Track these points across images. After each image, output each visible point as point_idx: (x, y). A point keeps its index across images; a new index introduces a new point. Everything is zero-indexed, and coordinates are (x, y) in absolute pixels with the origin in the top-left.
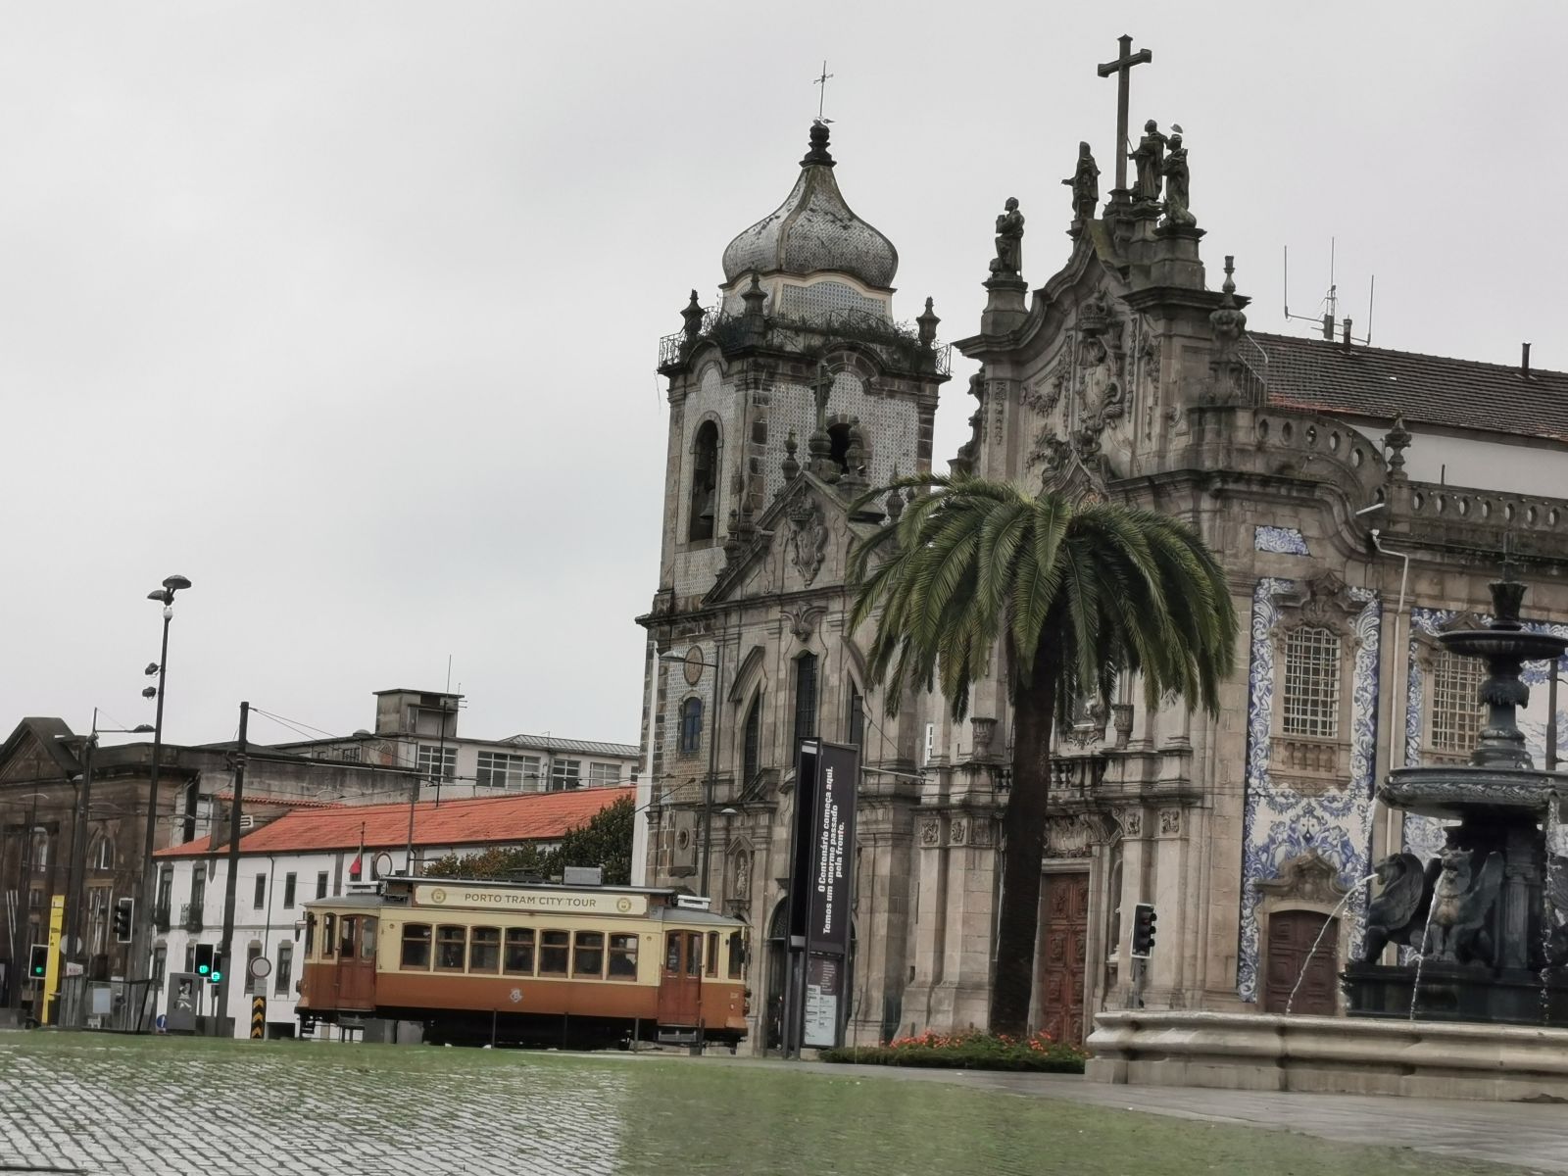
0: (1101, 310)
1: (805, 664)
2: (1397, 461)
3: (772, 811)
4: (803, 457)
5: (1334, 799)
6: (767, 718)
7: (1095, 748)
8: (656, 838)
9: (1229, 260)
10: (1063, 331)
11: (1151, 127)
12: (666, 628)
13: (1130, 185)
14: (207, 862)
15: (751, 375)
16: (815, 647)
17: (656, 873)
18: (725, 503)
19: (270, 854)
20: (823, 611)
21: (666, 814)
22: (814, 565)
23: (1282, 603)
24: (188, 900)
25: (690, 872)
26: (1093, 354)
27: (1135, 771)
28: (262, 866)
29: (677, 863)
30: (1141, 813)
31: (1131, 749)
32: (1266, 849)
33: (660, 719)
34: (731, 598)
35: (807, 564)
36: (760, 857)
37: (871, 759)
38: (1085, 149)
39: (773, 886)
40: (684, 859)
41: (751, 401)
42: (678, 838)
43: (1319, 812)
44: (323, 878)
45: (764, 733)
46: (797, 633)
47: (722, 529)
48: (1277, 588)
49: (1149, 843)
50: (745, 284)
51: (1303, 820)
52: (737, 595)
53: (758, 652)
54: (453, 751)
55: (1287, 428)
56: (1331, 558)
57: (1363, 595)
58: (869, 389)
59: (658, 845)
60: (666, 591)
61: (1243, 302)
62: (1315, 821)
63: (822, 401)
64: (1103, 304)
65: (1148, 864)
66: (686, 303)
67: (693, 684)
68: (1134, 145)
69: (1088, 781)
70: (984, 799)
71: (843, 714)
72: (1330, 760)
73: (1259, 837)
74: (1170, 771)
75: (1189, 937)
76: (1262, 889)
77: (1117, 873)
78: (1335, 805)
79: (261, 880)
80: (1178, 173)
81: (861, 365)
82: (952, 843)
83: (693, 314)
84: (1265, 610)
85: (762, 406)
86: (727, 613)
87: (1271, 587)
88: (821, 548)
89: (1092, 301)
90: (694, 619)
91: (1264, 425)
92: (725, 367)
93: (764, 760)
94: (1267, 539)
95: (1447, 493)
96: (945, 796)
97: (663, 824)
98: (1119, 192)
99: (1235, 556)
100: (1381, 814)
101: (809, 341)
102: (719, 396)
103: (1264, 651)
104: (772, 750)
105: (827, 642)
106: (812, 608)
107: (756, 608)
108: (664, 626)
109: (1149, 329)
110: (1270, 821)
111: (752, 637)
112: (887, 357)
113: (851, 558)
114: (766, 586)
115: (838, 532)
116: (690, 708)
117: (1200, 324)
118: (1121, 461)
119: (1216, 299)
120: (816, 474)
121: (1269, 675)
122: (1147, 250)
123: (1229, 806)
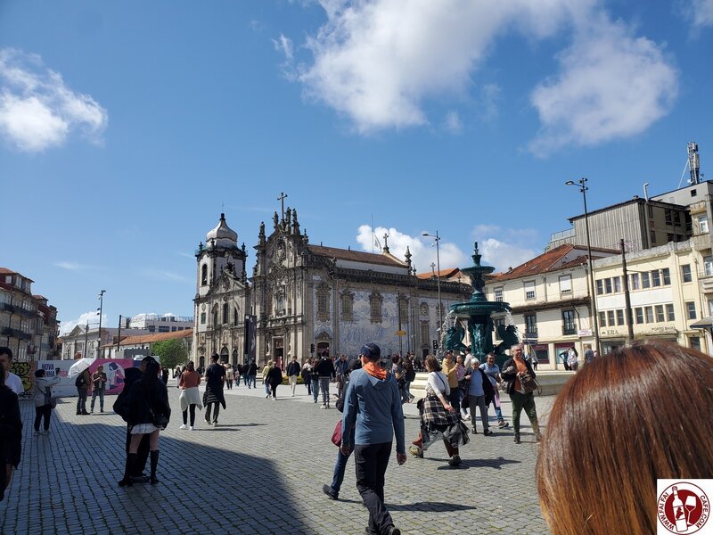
1: (226, 307)
2: (335, 263)
4: (224, 270)
5: (327, 322)
6: (219, 315)
7: (284, 316)
10: (273, 244)
13: (285, 218)
15: (213, 256)
16: (228, 302)
17: (198, 344)
18: (209, 279)
20: (229, 296)
21: (200, 333)
23: (317, 289)
25: (205, 344)
26: (279, 248)
27: (292, 320)
30: (294, 327)
32: (316, 332)
33: (198, 317)
34: (211, 295)
35: (226, 288)
36: (218, 340)
37: (239, 321)
38: (276, 213)
40: (203, 341)
41: (213, 260)
42: (202, 338)
43: (325, 325)
45: (218, 318)
46: (224, 300)
47: (208, 283)
48: (317, 286)
49: (296, 332)
50: (211, 240)
51: (323, 326)
53: (217, 303)
56: (325, 281)
57: (331, 287)
58: (234, 258)
59: (198, 339)
60: (198, 295)
61: (308, 238)
63: (226, 260)
65: (296, 336)
67: (204, 310)
68: (285, 211)
69: (283, 322)
71: (234, 314)
72: (326, 316)
73: (315, 330)
74: (299, 319)
76: (316, 338)
77: (289, 338)
80: (295, 215)
81: (233, 254)
82: (257, 335)
83: (201, 246)
84: (315, 290)
85: (215, 261)
86: (210, 298)
87: (315, 286)
88: (228, 285)
89: (278, 238)
90: (204, 299)
91: (313, 257)
92: (208, 255)
93: (218, 323)
94: (315, 278)
95: (343, 269)
97: (199, 335)
98: (283, 220)
99: (310, 280)
100: (335, 325)
101: (222, 250)
102: (207, 260)
103: (315, 297)
104: (220, 321)
105: (230, 301)
106: (227, 296)
107: (216, 296)
108: (198, 300)
109: (290, 243)
110: (318, 327)
111: (215, 301)
112: (237, 252)
113: (235, 286)
114: (218, 292)
115: (232, 282)
116: (203, 314)
117: (300, 241)
118: (286, 265)
119: (303, 236)
120: (226, 271)
121: (315, 301)
122: (290, 228)
123: (310, 325)
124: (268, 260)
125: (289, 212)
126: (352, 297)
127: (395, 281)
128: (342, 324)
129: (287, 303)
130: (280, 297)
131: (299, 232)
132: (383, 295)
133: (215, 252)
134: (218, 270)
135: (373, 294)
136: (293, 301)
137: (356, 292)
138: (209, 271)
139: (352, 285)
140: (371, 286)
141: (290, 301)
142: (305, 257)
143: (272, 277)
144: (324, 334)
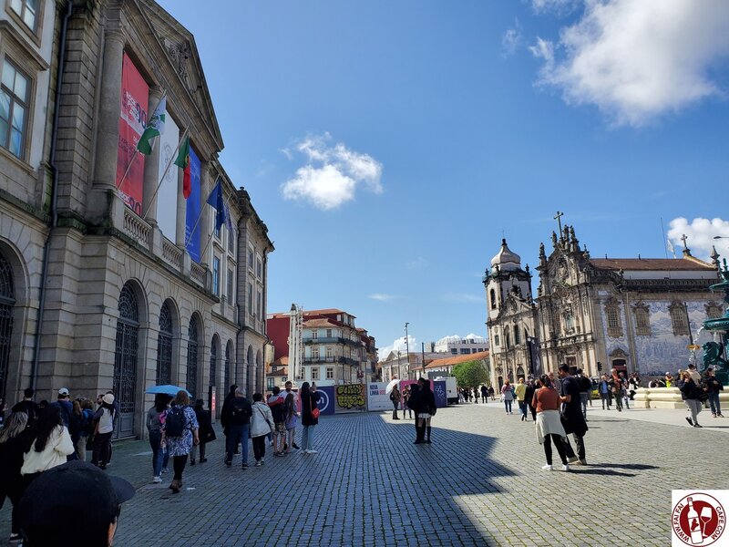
0: (561, 258)
1: (516, 328)
2: (622, 276)
4: (510, 292)
5: (621, 338)
6: (510, 337)
7: (574, 335)
8: (494, 359)
10: (555, 263)
11: (566, 226)
13: (563, 236)
15: (499, 281)
16: (517, 324)
17: (495, 365)
18: (497, 302)
20: (518, 317)
21: (495, 354)
23: (605, 303)
25: (501, 365)
26: (561, 266)
27: (582, 338)
30: (585, 345)
31: (580, 334)
32: (610, 349)
33: (492, 339)
34: (501, 318)
35: (514, 310)
38: (554, 232)
40: (499, 362)
41: (499, 284)
43: (618, 341)
45: (510, 339)
46: (514, 322)
47: (497, 306)
49: (587, 349)
50: (495, 266)
51: (616, 343)
53: (507, 326)
55: (601, 273)
56: (613, 295)
57: (620, 301)
58: (519, 280)
59: (495, 361)
60: (489, 318)
61: (588, 252)
62: (618, 343)
63: (512, 283)
65: (588, 354)
66: (485, 271)
67: (497, 332)
68: (563, 229)
69: (573, 341)
70: (554, 346)
71: (524, 335)
72: (619, 331)
73: (608, 347)
74: (589, 337)
76: (610, 355)
77: (582, 357)
80: (573, 232)
81: (517, 276)
83: (487, 272)
84: (602, 306)
85: (501, 285)
86: (501, 320)
87: (603, 302)
88: (516, 307)
89: (559, 257)
90: (495, 322)
91: (597, 273)
92: (494, 280)
93: (511, 344)
94: (601, 293)
95: (632, 281)
96: (545, 346)
97: (495, 356)
98: (562, 238)
100: (630, 340)
101: (507, 274)
102: (493, 285)
103: (604, 313)
104: (513, 342)
105: (520, 323)
106: (516, 318)
107: (506, 319)
108: (490, 323)
109: (572, 260)
110: (610, 344)
111: (506, 323)
112: (522, 274)
113: (523, 307)
114: (507, 315)
115: (519, 304)
116: (496, 336)
117: (581, 257)
118: (570, 283)
119: (583, 252)
120: (513, 294)
121: (605, 317)
122: (569, 246)
123: (602, 341)
124: (551, 280)
125: (566, 230)
126: (647, 309)
127: (700, 287)
128: (638, 340)
129: (575, 321)
130: (567, 315)
131: (578, 248)
132: (686, 304)
133: (500, 277)
134: (505, 293)
135: (674, 304)
136: (580, 318)
137: (651, 304)
138: (497, 295)
139: (645, 296)
140: (669, 296)
141: (577, 319)
142: (588, 273)
143: (557, 296)
144: (618, 351)
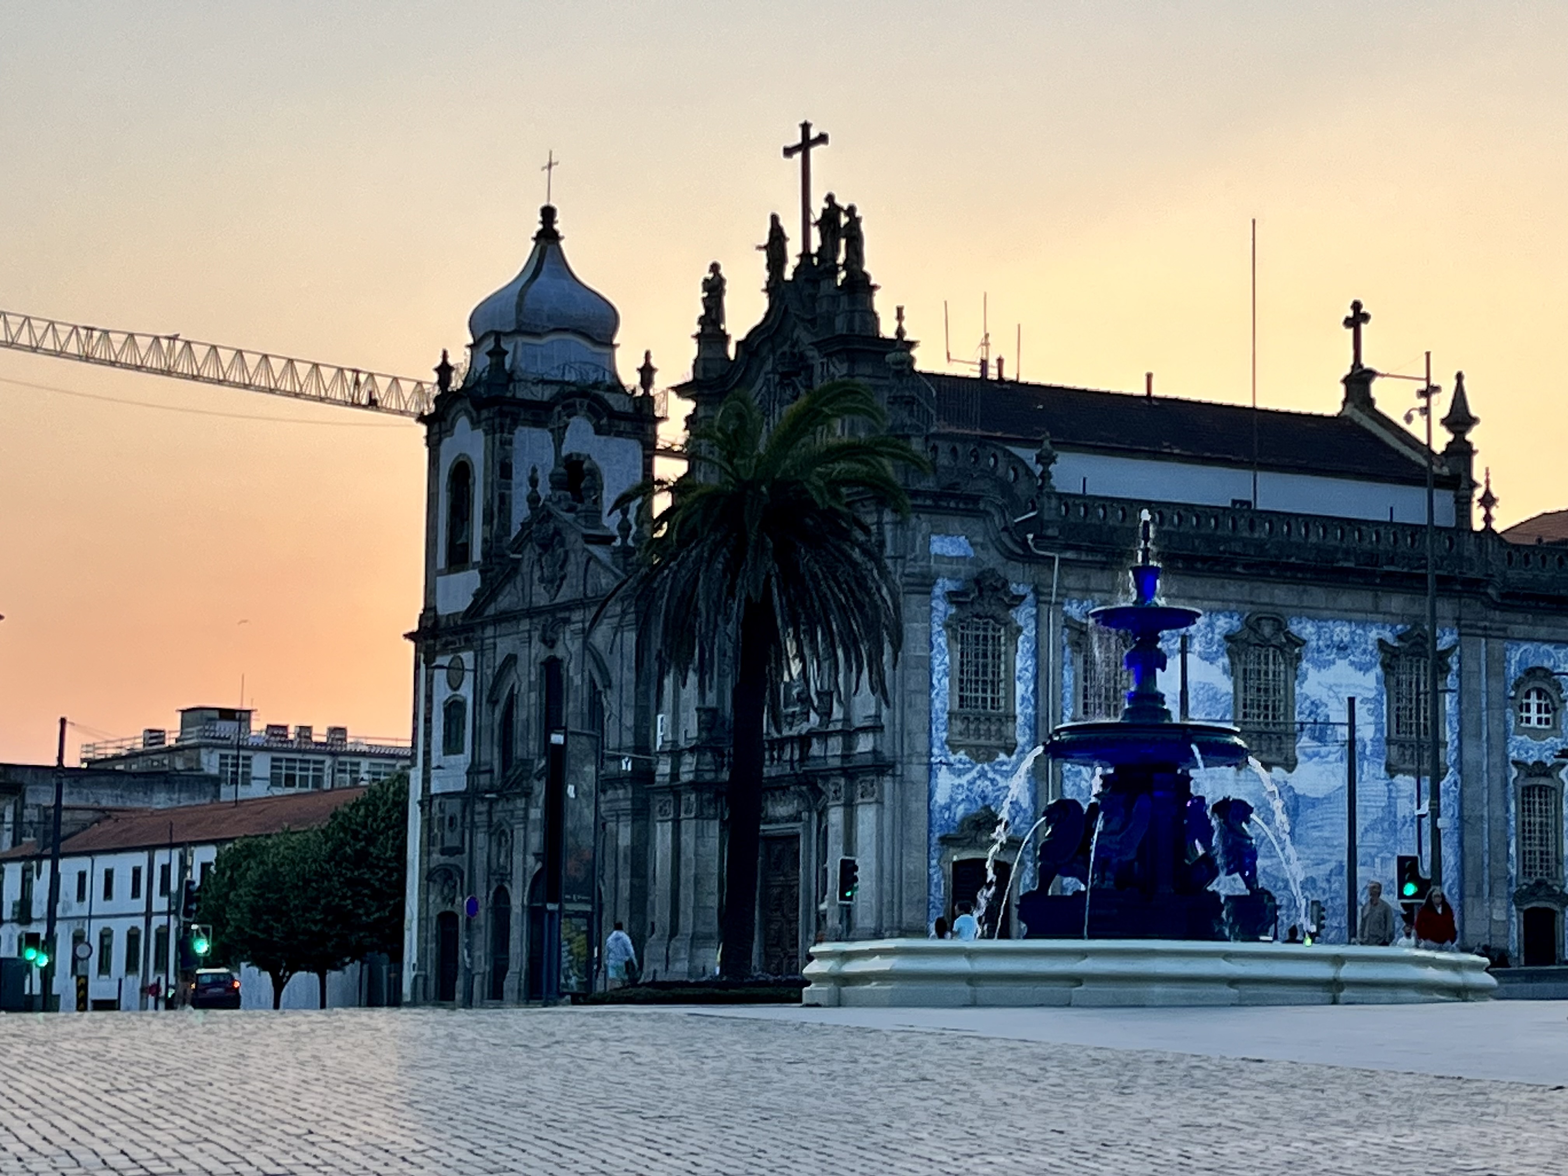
0: (793, 354)
2: (1046, 475)
3: (527, 794)
4: (544, 489)
5: (1002, 763)
6: (521, 715)
7: (801, 729)
8: (427, 824)
9: (900, 310)
10: (762, 374)
11: (830, 198)
12: (431, 642)
13: (814, 249)
14: (34, 863)
15: (497, 421)
16: (560, 652)
17: (429, 854)
18: (478, 532)
19: (89, 853)
20: (567, 621)
21: (436, 802)
22: (558, 582)
23: (952, 597)
24: (18, 897)
25: (459, 851)
26: (789, 392)
27: (836, 745)
28: (83, 863)
29: (447, 844)
30: (842, 782)
31: (831, 728)
32: (948, 807)
33: (428, 720)
34: (486, 614)
35: (552, 581)
36: (519, 834)
37: (611, 746)
38: (774, 219)
39: (531, 860)
41: (498, 443)
42: (447, 822)
43: (990, 775)
44: (137, 872)
45: (519, 728)
46: (544, 640)
47: (477, 555)
48: (950, 586)
49: (850, 807)
50: (490, 344)
51: (978, 782)
52: (491, 610)
53: (511, 660)
54: (248, 758)
55: (954, 450)
56: (992, 559)
57: (1022, 590)
58: (598, 431)
59: (430, 830)
60: (429, 609)
61: (911, 344)
62: (988, 783)
63: (559, 442)
64: (796, 350)
65: (850, 825)
66: (438, 362)
67: (456, 689)
69: (796, 756)
70: (709, 776)
71: (586, 709)
72: (999, 730)
73: (941, 797)
74: (864, 744)
75: (887, 885)
76: (946, 841)
77: (823, 835)
78: (1004, 768)
79: (82, 876)
80: (855, 238)
81: (590, 409)
82: (683, 815)
83: (444, 370)
84: (940, 606)
85: (507, 447)
86: (483, 626)
87: (944, 585)
88: (562, 567)
89: (786, 348)
90: (455, 633)
91: (935, 449)
92: (474, 414)
93: (519, 751)
94: (940, 546)
95: (1089, 502)
96: (675, 775)
97: (433, 810)
98: (805, 255)
99: (915, 560)
100: (1041, 772)
102: (469, 441)
103: (941, 641)
105: (571, 648)
106: (555, 621)
107: (509, 621)
108: (432, 638)
109: (835, 371)
110: (953, 785)
111: (505, 643)
112: (616, 403)
113: (593, 572)
114: (517, 601)
116: (453, 709)
117: (876, 363)
119: (889, 344)
120: (556, 499)
121: (945, 657)
123: (917, 772)
127: (1373, 560)
131: (869, 320)
132: (1307, 630)
133: (506, 405)
138: (479, 493)
140: (1238, 586)
144: (983, 820)
